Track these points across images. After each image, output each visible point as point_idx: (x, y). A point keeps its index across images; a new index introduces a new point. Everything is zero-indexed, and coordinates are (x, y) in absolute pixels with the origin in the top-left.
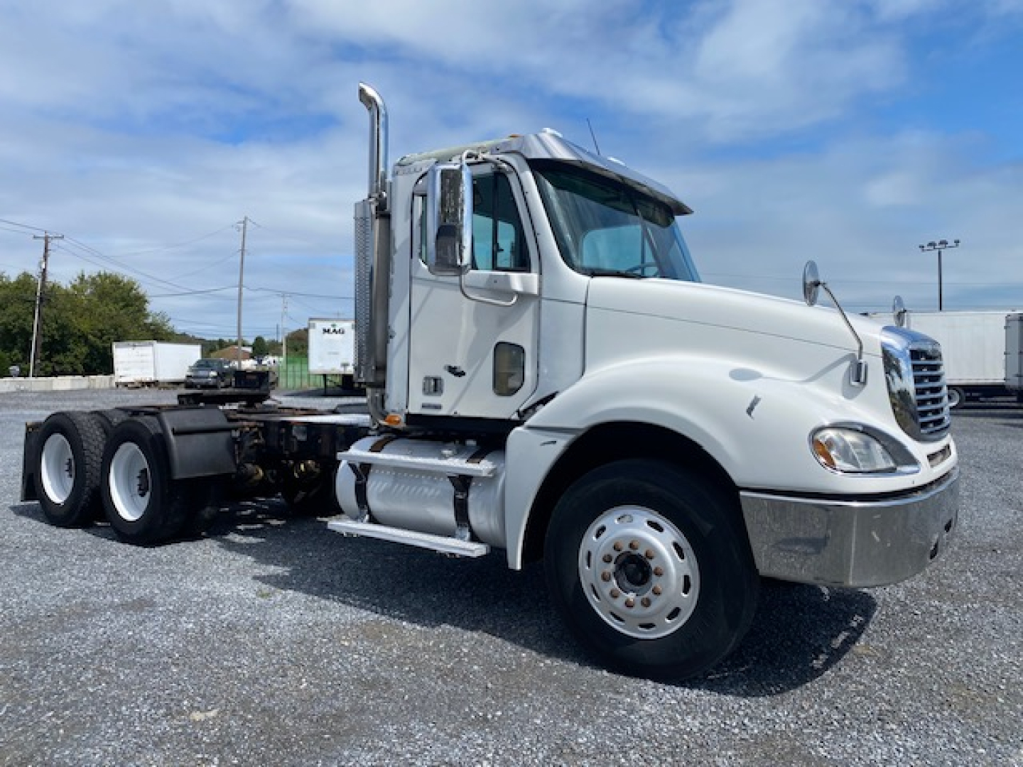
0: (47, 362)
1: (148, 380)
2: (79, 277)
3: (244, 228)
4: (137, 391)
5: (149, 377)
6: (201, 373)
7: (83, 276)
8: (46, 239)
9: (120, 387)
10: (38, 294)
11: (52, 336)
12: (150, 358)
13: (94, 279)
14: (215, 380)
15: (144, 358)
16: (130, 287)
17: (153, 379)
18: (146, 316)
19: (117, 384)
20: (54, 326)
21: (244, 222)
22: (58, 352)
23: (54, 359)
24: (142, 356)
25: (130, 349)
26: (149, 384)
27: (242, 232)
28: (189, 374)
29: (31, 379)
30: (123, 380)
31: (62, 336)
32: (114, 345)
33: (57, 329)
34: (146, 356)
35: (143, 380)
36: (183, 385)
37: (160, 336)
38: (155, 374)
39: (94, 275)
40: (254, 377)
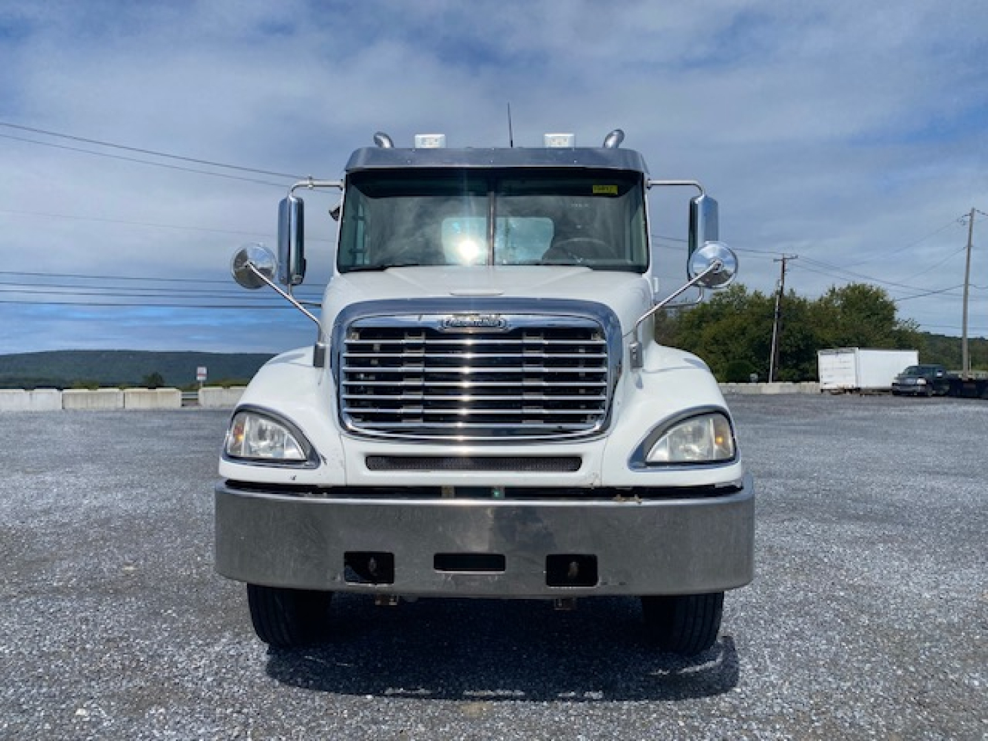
0: (794, 370)
1: (850, 387)
2: (830, 291)
3: (971, 220)
4: (839, 396)
5: (850, 383)
6: (909, 381)
7: (834, 289)
8: (784, 260)
9: (826, 392)
10: (777, 310)
11: (798, 346)
12: (852, 364)
13: (844, 291)
14: (924, 388)
15: (847, 365)
16: (878, 295)
17: (855, 386)
18: (896, 323)
19: (822, 390)
20: (799, 336)
21: (971, 215)
22: (804, 361)
23: (801, 367)
24: (845, 362)
25: (834, 356)
26: (851, 391)
27: (968, 226)
28: (895, 381)
29: (770, 383)
30: (827, 387)
31: (807, 346)
32: (819, 353)
33: (803, 340)
34: (848, 362)
35: (845, 387)
36: (891, 392)
37: (907, 343)
38: (857, 381)
39: (844, 287)
40: (973, 386)
